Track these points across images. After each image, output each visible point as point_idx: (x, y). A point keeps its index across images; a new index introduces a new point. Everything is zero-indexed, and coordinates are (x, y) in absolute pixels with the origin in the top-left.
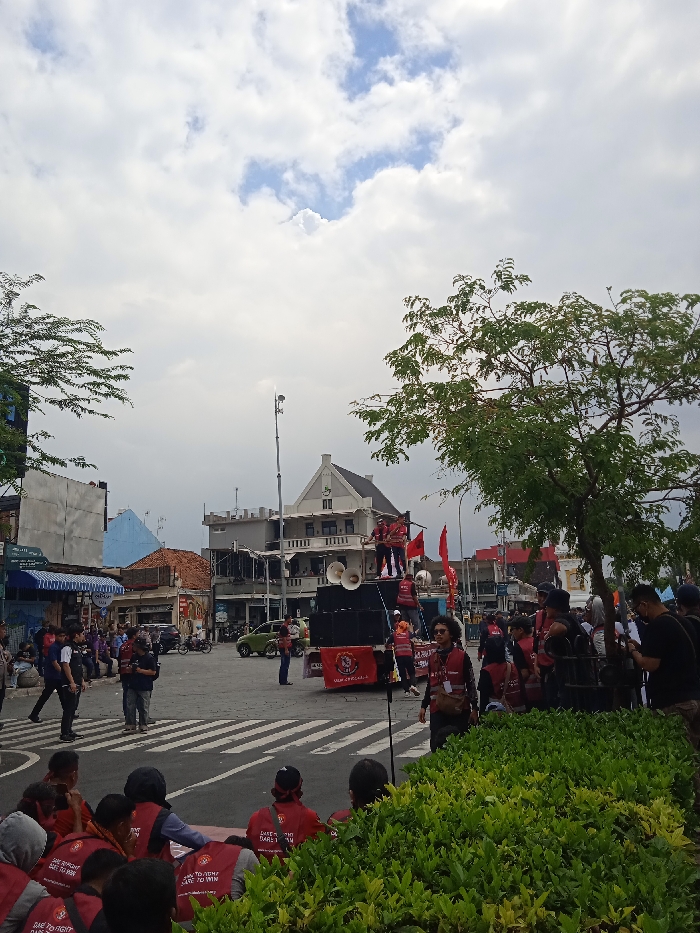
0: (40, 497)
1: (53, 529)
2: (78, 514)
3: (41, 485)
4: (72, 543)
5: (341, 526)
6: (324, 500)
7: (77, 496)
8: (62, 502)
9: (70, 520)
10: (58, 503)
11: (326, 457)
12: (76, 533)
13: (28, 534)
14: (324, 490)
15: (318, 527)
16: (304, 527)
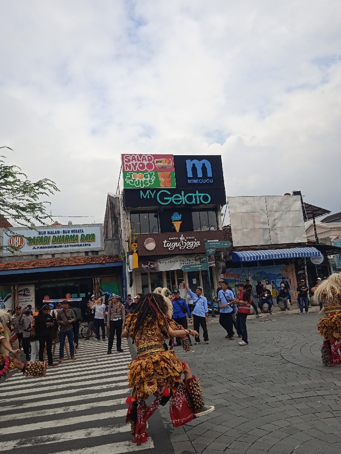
0: (244, 211)
1: (258, 226)
2: (277, 215)
3: (244, 205)
4: (276, 231)
7: (275, 204)
8: (262, 210)
9: (271, 219)
10: (259, 211)
12: (279, 225)
13: (239, 232)
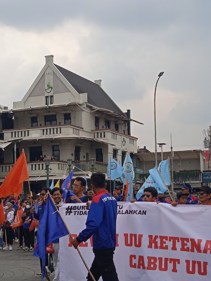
5: (60, 119)
6: (47, 97)
11: (49, 58)
14: (47, 88)
15: (41, 120)
16: (30, 120)
